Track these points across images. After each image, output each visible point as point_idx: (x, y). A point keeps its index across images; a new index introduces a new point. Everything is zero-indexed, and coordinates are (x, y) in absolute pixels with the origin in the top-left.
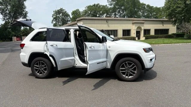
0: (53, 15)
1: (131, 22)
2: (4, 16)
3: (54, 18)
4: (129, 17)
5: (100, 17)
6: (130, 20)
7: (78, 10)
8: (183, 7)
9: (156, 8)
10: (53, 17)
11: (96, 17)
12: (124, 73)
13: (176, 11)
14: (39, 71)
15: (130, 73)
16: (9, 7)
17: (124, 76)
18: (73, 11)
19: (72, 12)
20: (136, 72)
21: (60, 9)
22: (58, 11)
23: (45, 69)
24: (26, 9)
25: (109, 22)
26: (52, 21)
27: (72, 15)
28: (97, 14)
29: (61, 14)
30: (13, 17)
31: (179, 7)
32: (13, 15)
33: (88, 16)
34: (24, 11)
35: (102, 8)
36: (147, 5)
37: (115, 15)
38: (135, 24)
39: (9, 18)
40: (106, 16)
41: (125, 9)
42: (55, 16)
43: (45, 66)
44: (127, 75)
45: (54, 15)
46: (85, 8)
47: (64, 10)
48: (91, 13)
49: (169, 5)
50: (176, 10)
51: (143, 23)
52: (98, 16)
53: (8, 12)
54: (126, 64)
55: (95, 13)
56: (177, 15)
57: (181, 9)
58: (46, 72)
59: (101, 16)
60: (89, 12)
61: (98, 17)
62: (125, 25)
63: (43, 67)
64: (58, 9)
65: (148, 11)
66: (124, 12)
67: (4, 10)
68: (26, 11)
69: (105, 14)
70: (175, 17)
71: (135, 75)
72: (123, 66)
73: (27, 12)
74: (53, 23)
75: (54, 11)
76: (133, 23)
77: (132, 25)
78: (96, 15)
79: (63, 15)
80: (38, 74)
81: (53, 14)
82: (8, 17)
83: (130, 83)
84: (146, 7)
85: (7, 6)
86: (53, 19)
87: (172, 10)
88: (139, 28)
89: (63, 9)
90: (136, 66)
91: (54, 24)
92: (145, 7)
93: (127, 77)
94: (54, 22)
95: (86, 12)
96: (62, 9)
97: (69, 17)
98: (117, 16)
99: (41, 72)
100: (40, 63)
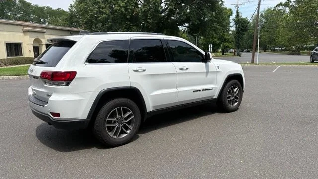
6: (17, 25)
8: (108, 14)
12: (229, 102)
14: (118, 129)
17: (229, 105)
20: (239, 97)
23: (129, 123)
31: (103, 13)
43: (130, 116)
51: (44, 33)
57: (107, 16)
58: (130, 127)
62: (9, 33)
71: (238, 101)
76: (24, 32)
77: (22, 34)
80: (115, 137)
87: (91, 16)
88: (37, 41)
90: (239, 90)
93: (232, 106)
99: (122, 129)
100: (119, 110)
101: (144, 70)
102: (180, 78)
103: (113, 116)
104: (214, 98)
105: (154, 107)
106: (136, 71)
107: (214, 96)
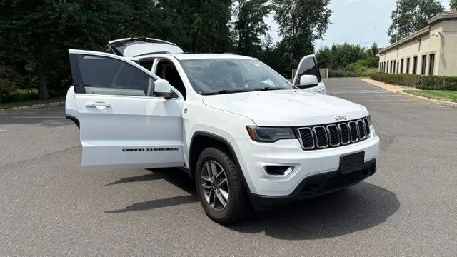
0: (394, 12)
2: (282, 26)
3: (395, 21)
10: (393, 16)
16: (293, 5)
24: (328, 5)
26: (391, 28)
29: (417, 9)
30: (299, 26)
32: (300, 21)
34: (323, 10)
39: (291, 29)
42: (398, 15)
45: (397, 12)
53: (290, 16)
67: (282, 12)
68: (329, 8)
73: (330, 11)
74: (392, 34)
79: (422, 10)
81: (395, 10)
82: (288, 27)
85: (289, 3)
86: (394, 24)
90: (227, 179)
91: (393, 36)
94: (396, 32)
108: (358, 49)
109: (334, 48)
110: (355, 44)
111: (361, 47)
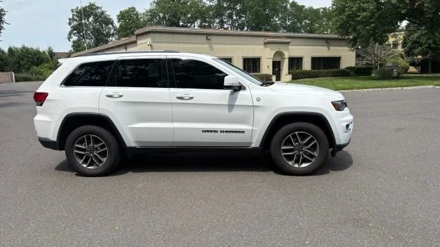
0: (70, 19)
1: (262, 40)
3: (74, 28)
4: (253, 29)
5: (186, 27)
7: (134, 9)
8: (372, 10)
9: (311, 9)
10: (70, 24)
11: (179, 26)
12: (290, 158)
13: (358, 19)
14: (88, 158)
15: (303, 156)
17: (290, 163)
18: (121, 12)
19: (118, 14)
20: (316, 154)
21: (88, 4)
22: (84, 9)
23: (103, 154)
25: (213, 39)
26: (70, 34)
27: (119, 21)
28: (179, 19)
29: (91, 19)
31: (364, 10)
33: (159, 23)
35: (191, 7)
36: (291, 2)
37: (222, 23)
38: (269, 45)
40: (201, 26)
41: (243, 11)
42: (75, 23)
43: (102, 147)
44: (297, 162)
45: (73, 19)
46: (151, 4)
47: (98, 8)
48: (164, 17)
49: (342, 5)
50: (358, 16)
51: (288, 43)
52: (181, 24)
54: (294, 136)
55: (174, 16)
56: (359, 27)
57: (369, 14)
58: (104, 160)
59: (189, 25)
60: (161, 15)
61: (183, 26)
62: (248, 46)
63: (97, 149)
64: (84, 6)
65: (294, 16)
66: (240, 17)
69: (199, 21)
70: (355, 30)
71: (313, 160)
72: (289, 142)
74: (71, 40)
75: (72, 11)
76: (266, 44)
77: (263, 47)
78: (176, 21)
79: (96, 21)
80: (85, 166)
81: (71, 17)
83: (304, 178)
84: (289, 6)
86: (72, 31)
87: (348, 16)
88: (279, 54)
89: (97, 5)
90: (316, 141)
91: (74, 42)
92: (286, 7)
93: (296, 166)
94: (75, 38)
95: (152, 14)
96: (93, 5)
97: (111, 26)
98: (226, 26)
99: (92, 160)
100: (88, 138)
101: (121, 96)
102: (177, 109)
103: (81, 142)
104: (253, 146)
105: (137, 142)
106: (111, 96)
107: (251, 143)
108: (38, 52)
109: (10, 50)
110: (35, 48)
111: (41, 50)
